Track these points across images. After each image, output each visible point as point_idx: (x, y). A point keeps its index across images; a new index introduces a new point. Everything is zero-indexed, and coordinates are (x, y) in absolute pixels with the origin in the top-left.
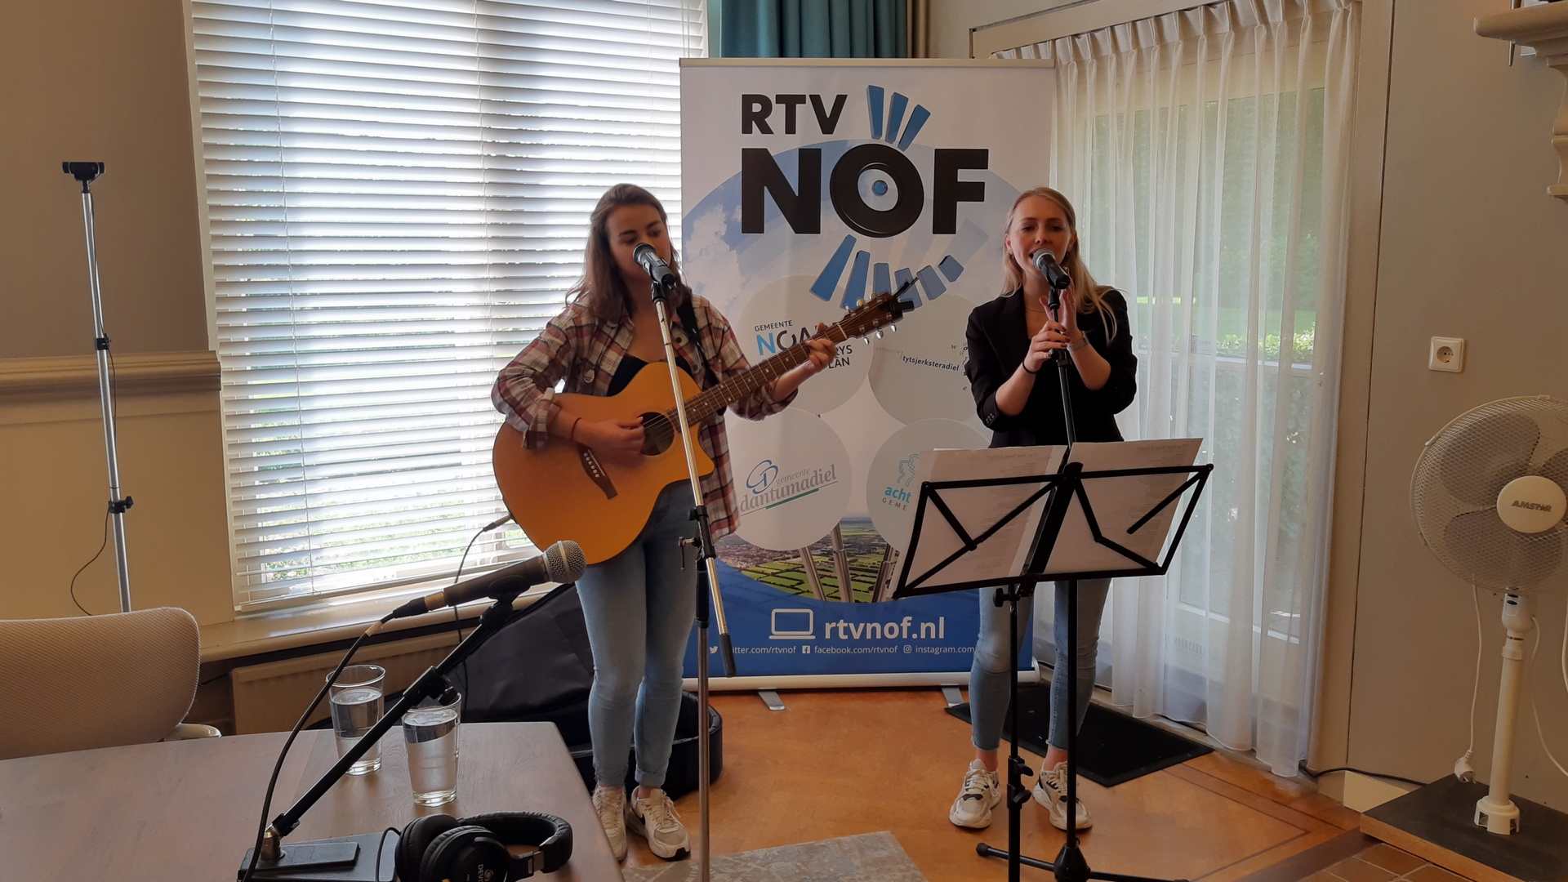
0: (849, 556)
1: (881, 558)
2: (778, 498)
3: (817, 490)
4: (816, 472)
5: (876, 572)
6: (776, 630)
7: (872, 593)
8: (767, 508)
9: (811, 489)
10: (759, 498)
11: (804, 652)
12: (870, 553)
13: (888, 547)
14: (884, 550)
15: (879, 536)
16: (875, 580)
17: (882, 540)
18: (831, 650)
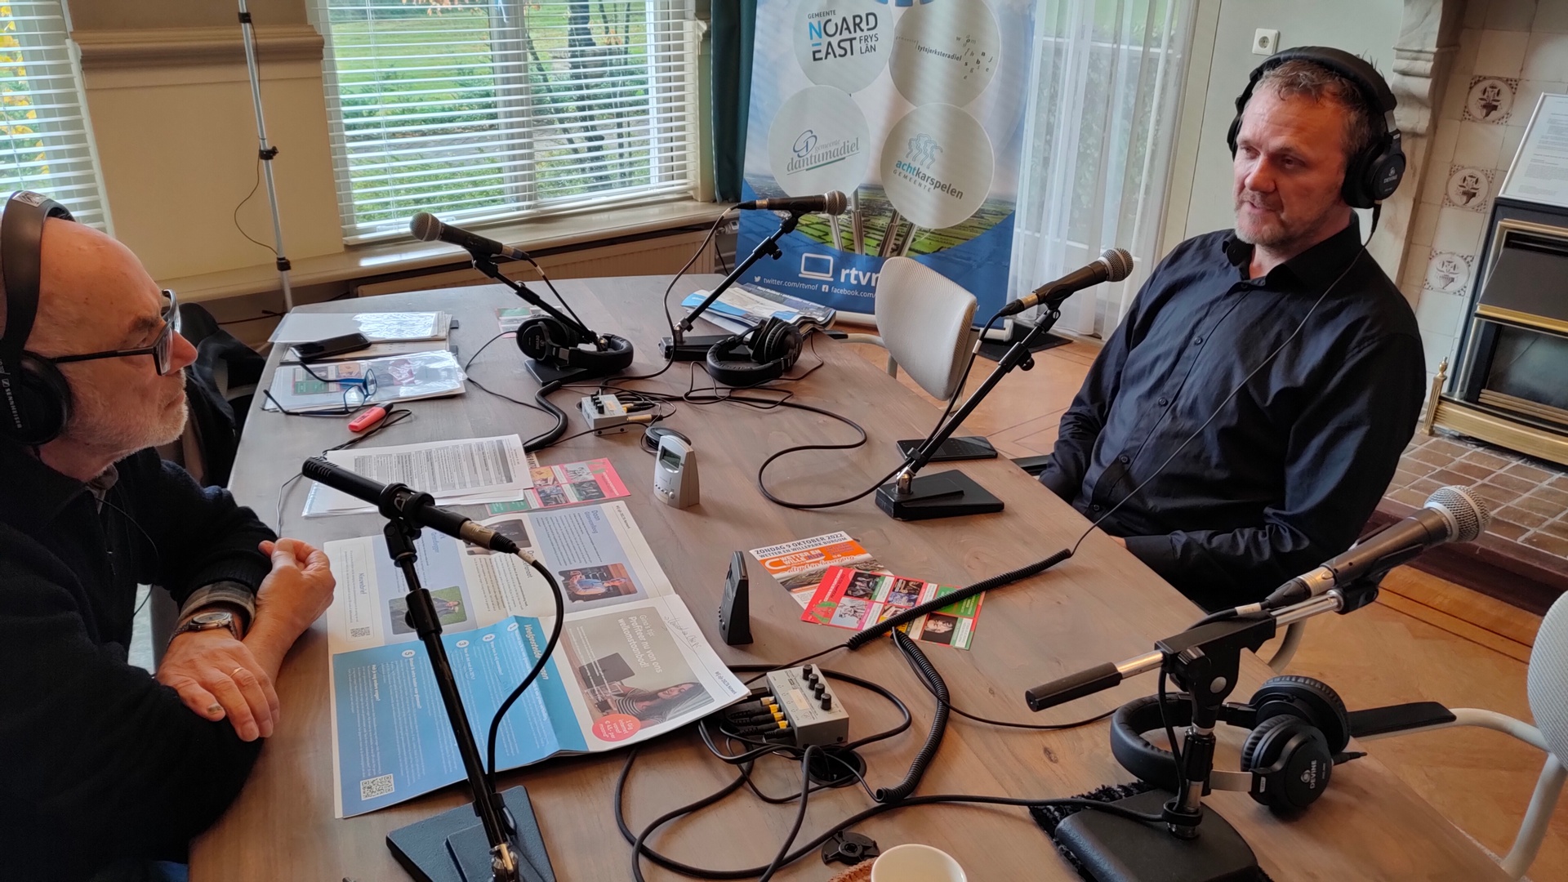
0: (864, 216)
1: (889, 220)
2: (815, 162)
3: (844, 158)
4: (844, 143)
5: (883, 232)
6: (805, 269)
7: (879, 249)
8: (807, 170)
9: (840, 157)
10: (802, 162)
11: (823, 290)
12: (881, 215)
13: (895, 213)
14: (891, 214)
15: (889, 201)
16: (882, 238)
17: (891, 206)
18: (843, 291)
